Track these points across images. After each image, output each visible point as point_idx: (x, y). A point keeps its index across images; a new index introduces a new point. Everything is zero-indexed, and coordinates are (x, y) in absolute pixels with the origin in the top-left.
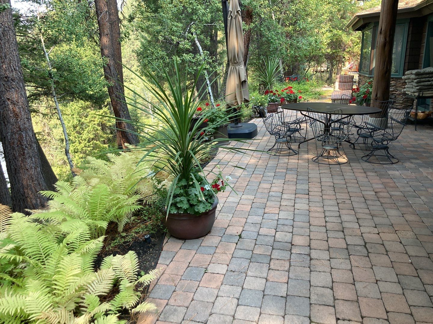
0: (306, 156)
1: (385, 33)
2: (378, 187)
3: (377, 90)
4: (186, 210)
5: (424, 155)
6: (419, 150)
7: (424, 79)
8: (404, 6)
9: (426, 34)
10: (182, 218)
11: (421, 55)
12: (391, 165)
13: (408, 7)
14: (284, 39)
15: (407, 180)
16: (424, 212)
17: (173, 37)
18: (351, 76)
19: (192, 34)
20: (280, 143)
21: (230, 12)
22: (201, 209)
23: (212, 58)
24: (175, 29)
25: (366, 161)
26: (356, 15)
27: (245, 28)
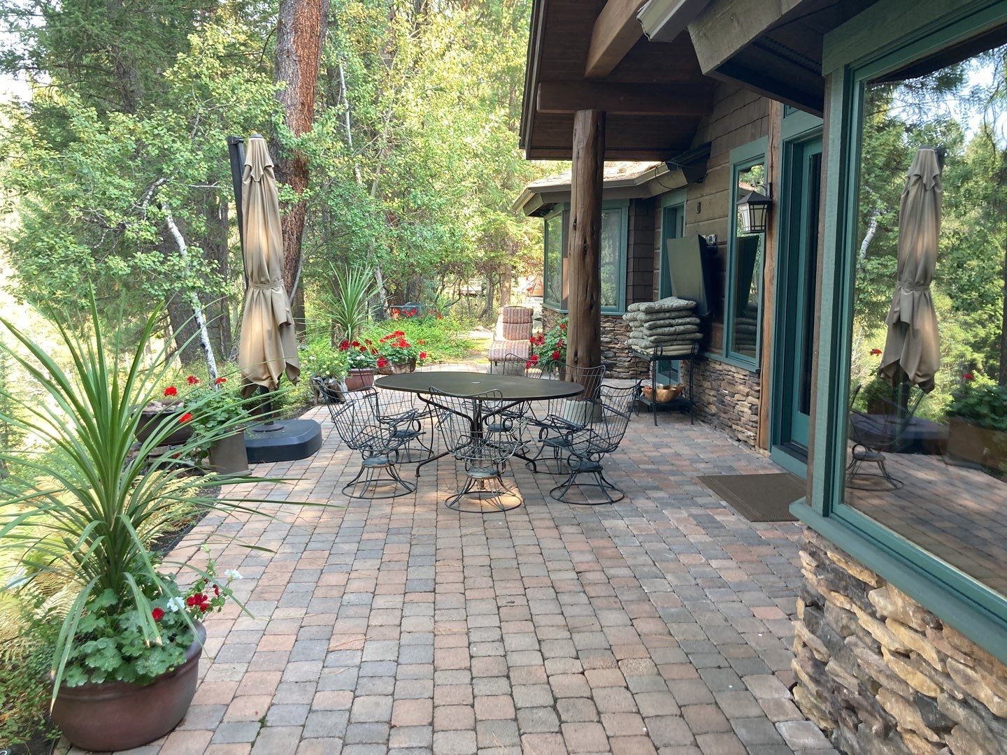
0: (433, 495)
1: (584, 229)
2: (583, 558)
3: (576, 342)
4: (111, 675)
5: (672, 478)
6: (662, 468)
7: (662, 322)
8: (616, 175)
9: (661, 230)
10: (101, 697)
11: (655, 271)
12: (609, 505)
13: (624, 178)
14: (382, 227)
15: (641, 539)
16: (673, 610)
17: (108, 213)
18: (528, 310)
19: (160, 207)
20: (374, 467)
21: (247, 169)
22: (155, 666)
23: (210, 263)
24: (113, 192)
25: (559, 500)
26: (529, 186)
27: (291, 198)
